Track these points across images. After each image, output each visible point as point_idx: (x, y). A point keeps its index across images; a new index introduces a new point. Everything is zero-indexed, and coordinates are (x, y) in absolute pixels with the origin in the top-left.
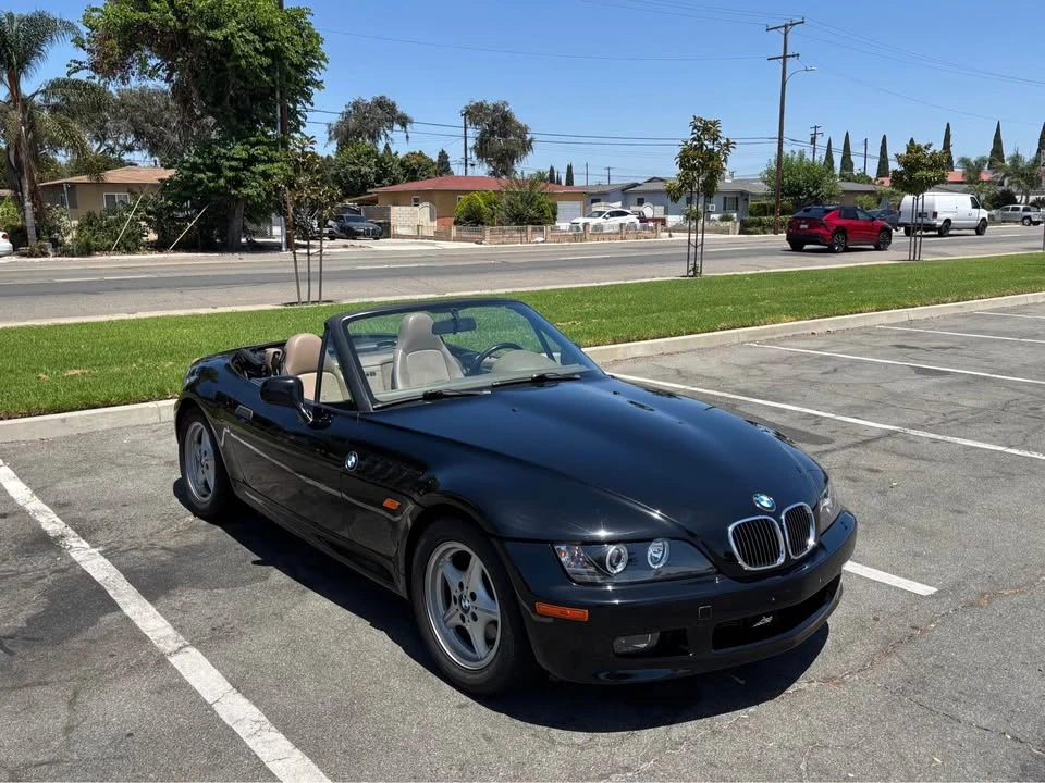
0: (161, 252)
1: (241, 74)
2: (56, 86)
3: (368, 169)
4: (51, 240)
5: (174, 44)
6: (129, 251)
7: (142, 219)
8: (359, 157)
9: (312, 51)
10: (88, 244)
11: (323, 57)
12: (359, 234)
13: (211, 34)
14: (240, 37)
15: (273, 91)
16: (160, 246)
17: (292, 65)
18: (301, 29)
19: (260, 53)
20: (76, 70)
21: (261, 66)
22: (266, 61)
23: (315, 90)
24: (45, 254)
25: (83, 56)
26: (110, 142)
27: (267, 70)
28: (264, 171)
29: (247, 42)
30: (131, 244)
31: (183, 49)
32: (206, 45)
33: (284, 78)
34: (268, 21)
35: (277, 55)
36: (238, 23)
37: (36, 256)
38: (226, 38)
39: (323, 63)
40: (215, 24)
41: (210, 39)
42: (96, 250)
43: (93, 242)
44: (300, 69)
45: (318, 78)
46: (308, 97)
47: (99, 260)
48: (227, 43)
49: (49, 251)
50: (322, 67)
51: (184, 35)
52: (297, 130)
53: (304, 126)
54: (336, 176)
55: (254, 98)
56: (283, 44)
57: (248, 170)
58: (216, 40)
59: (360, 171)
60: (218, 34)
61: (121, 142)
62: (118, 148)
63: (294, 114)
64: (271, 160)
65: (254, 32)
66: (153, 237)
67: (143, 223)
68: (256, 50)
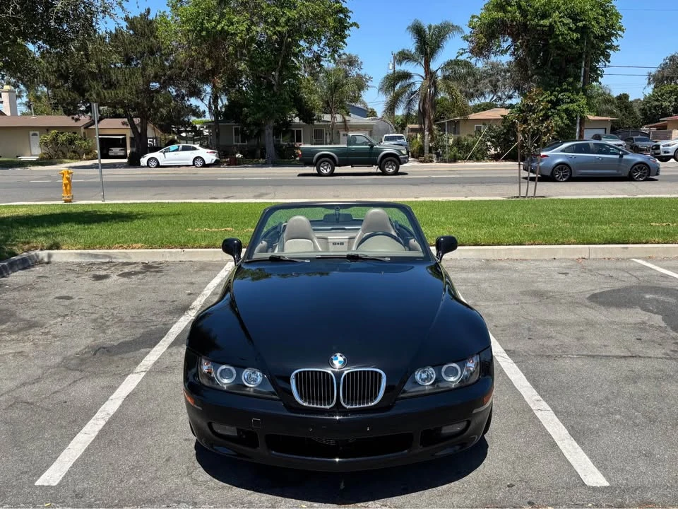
0: (497, 161)
1: (558, 46)
2: (450, 64)
3: (668, 104)
4: (436, 153)
5: (518, 31)
6: (478, 160)
7: (488, 141)
8: (662, 95)
9: (612, 25)
10: (455, 155)
11: (620, 29)
12: (643, 150)
13: (542, 22)
14: (560, 22)
15: (580, 55)
16: (496, 158)
17: (596, 37)
18: (606, 11)
19: (573, 31)
20: (462, 54)
21: (573, 39)
22: (575, 36)
23: (611, 52)
24: (431, 161)
25: (466, 45)
26: (499, 94)
27: (577, 41)
28: (567, 109)
29: (564, 24)
30: (480, 156)
31: (524, 34)
32: (537, 30)
33: (589, 46)
34: (581, 9)
35: (584, 31)
36: (560, 13)
37: (427, 162)
38: (550, 24)
39: (620, 33)
40: (545, 16)
41: (541, 26)
42: (459, 159)
43: (458, 154)
44: (603, 38)
45: (615, 43)
46: (607, 57)
47: (460, 164)
48: (551, 27)
49: (434, 160)
50: (620, 36)
51: (525, 25)
52: (596, 80)
53: (602, 77)
54: (643, 110)
55: (568, 61)
56: (590, 23)
57: (555, 109)
58: (545, 26)
59: (662, 105)
60: (546, 22)
61: (506, 93)
62: (504, 97)
63: (595, 70)
64: (572, 101)
65: (570, 17)
66: (492, 152)
67: (489, 143)
68: (570, 29)
